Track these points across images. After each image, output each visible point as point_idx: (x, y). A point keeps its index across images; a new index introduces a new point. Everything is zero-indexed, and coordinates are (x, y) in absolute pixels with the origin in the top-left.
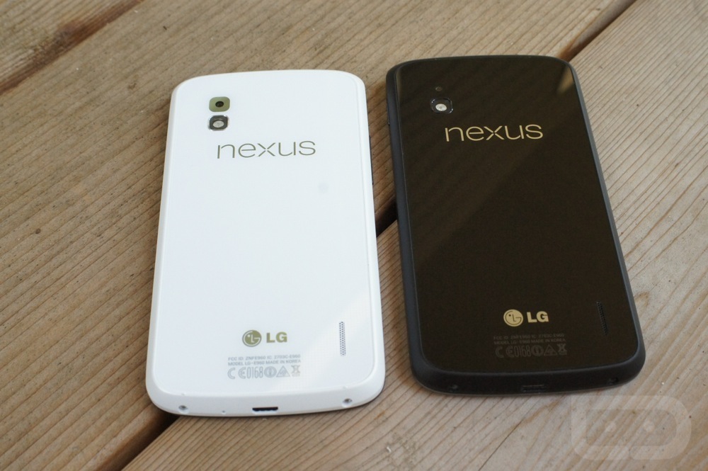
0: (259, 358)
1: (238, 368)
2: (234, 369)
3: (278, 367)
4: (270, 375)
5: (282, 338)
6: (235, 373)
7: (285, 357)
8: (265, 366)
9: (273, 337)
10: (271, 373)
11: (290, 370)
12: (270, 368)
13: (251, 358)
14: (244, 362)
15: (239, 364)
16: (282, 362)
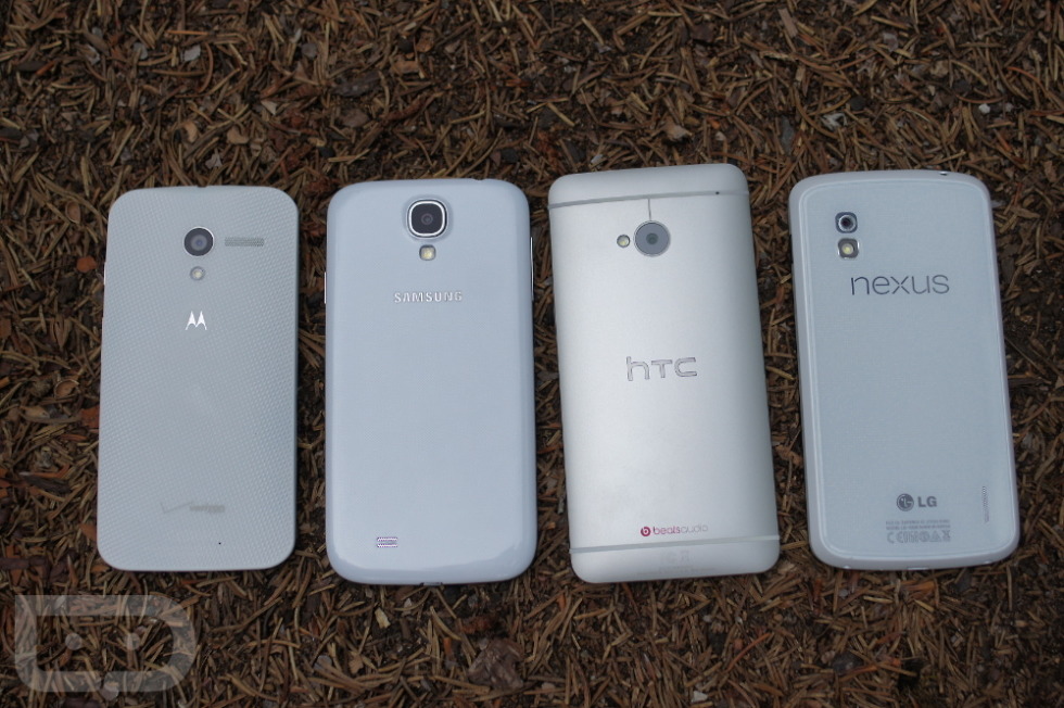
0: (914, 522)
1: (896, 532)
2: (892, 533)
3: (930, 532)
4: (925, 541)
5: (931, 502)
6: (893, 538)
7: (935, 521)
8: (919, 531)
9: (924, 502)
10: (925, 538)
11: (941, 535)
12: (924, 533)
13: (906, 522)
14: (900, 526)
15: (897, 528)
16: (934, 527)
